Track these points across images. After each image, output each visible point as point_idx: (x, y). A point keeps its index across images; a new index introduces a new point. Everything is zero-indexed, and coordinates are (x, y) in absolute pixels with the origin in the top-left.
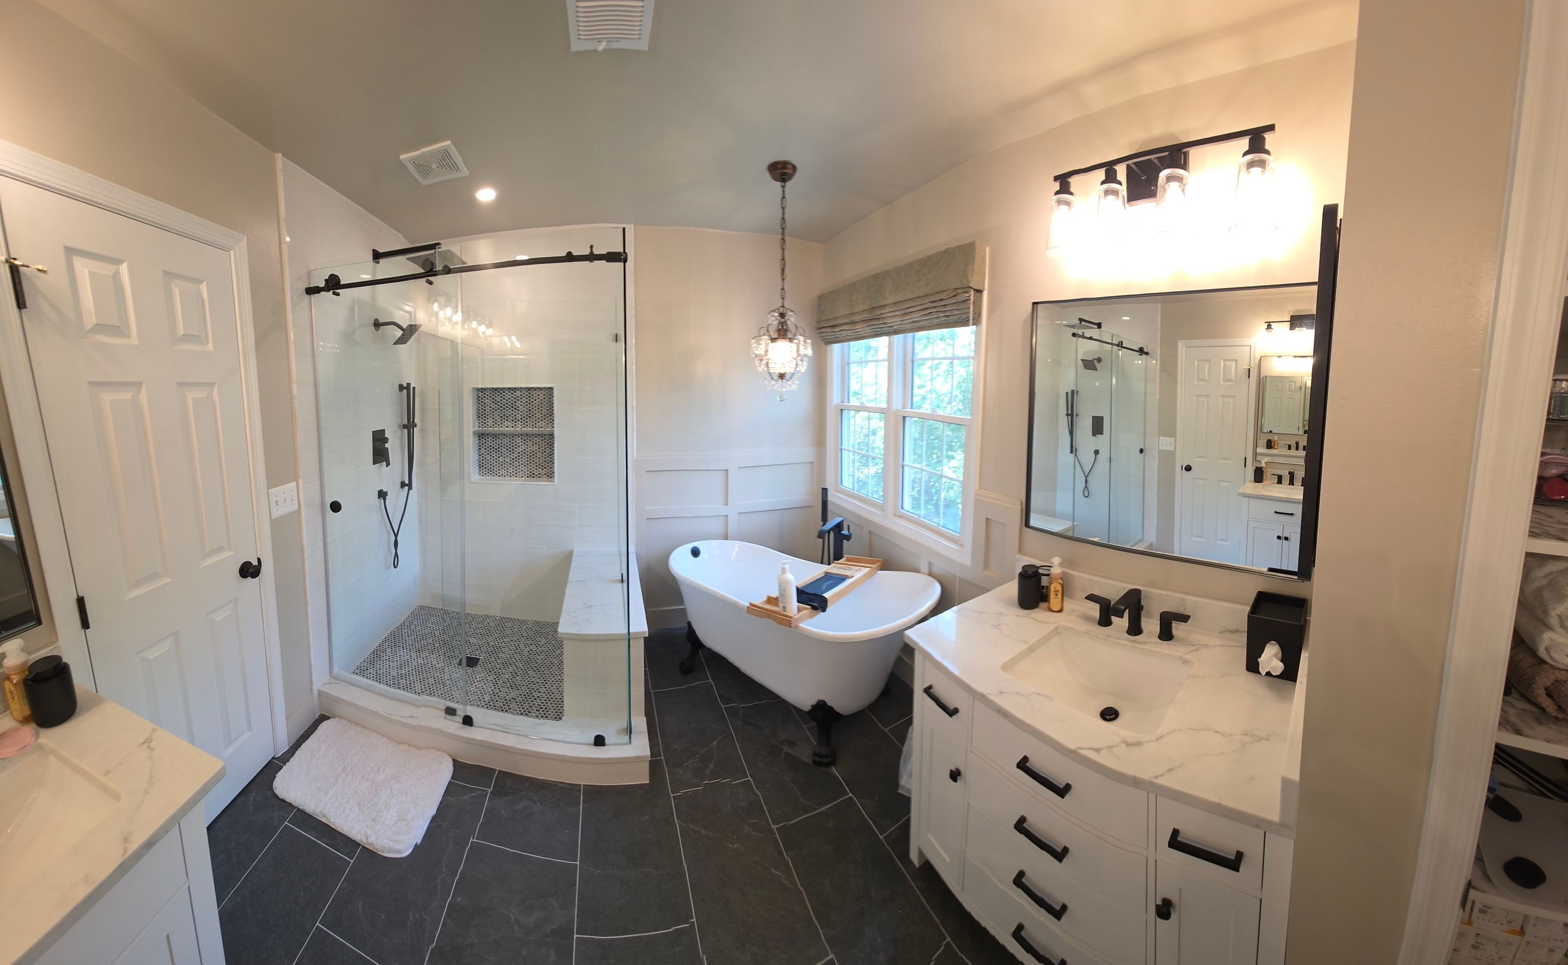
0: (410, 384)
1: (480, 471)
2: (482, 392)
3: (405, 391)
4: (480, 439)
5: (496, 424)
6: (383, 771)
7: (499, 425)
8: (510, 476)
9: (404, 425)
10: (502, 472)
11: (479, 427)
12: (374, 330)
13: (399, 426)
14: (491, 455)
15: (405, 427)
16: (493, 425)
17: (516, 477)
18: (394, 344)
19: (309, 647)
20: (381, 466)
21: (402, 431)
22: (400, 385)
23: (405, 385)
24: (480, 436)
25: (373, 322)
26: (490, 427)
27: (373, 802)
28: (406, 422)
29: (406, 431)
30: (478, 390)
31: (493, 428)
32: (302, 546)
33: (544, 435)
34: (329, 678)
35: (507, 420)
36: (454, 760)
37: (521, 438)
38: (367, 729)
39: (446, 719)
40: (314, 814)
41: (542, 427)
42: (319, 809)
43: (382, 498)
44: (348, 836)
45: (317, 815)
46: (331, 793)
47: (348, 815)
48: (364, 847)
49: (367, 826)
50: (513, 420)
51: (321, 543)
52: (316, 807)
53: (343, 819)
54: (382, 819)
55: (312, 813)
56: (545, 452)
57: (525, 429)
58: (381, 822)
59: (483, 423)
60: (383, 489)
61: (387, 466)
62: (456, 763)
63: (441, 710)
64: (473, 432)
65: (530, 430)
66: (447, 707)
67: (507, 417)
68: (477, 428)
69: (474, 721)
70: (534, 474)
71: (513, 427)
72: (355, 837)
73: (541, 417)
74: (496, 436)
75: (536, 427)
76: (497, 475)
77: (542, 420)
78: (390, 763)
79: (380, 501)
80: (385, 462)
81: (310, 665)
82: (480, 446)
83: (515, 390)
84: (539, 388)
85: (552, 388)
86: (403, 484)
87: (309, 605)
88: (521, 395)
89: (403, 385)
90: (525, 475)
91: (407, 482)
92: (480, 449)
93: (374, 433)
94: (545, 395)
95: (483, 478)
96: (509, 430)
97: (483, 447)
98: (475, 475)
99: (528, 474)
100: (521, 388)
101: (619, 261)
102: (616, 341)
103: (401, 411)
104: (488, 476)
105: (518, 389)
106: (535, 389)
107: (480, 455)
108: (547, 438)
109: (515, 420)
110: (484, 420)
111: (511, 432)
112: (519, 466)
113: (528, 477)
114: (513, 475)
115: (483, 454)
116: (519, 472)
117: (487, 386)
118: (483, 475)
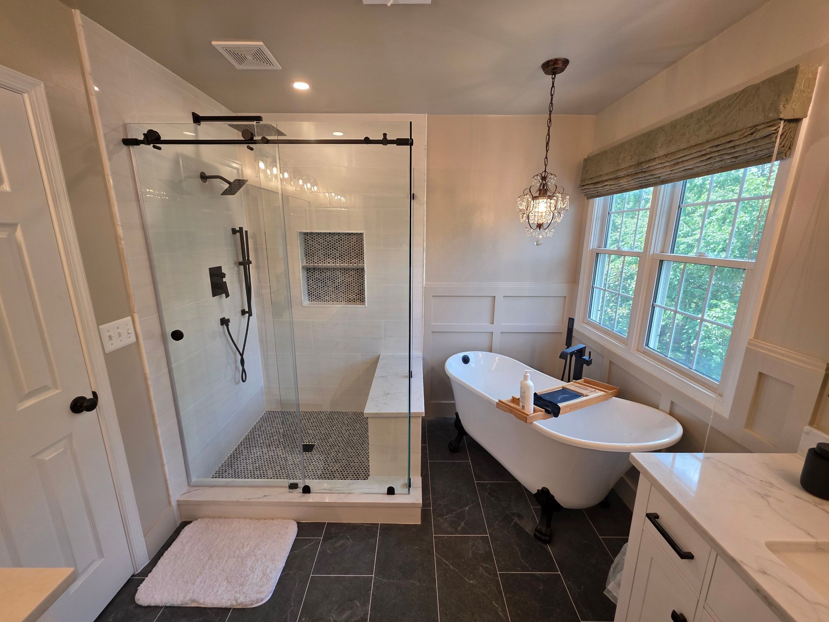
0: (242, 228)
1: (309, 297)
2: (307, 236)
3: (238, 234)
4: (308, 272)
5: (320, 261)
6: (247, 545)
7: (322, 262)
8: (333, 301)
9: (239, 263)
10: (327, 298)
11: (307, 263)
12: (201, 182)
13: (235, 263)
14: (317, 285)
15: (240, 264)
16: (318, 261)
17: (337, 301)
18: (222, 195)
19: (163, 465)
20: (221, 298)
21: (238, 267)
22: (232, 229)
23: (238, 229)
24: (307, 270)
25: (199, 175)
26: (316, 263)
28: (241, 260)
29: (242, 267)
30: (305, 234)
31: (318, 264)
32: (145, 375)
33: (358, 269)
34: (187, 487)
35: (329, 258)
36: (298, 523)
37: (340, 272)
38: (230, 518)
39: (289, 492)
40: (182, 604)
41: (355, 263)
42: (188, 598)
43: (225, 325)
44: (219, 607)
45: (187, 603)
46: (199, 580)
47: (217, 591)
48: (234, 609)
49: (236, 592)
50: (333, 258)
51: (166, 370)
52: (185, 598)
53: (213, 596)
54: (249, 581)
55: (180, 604)
56: (358, 282)
57: (343, 264)
58: (248, 583)
59: (311, 260)
60: (225, 318)
61: (226, 298)
62: (300, 525)
63: (286, 487)
64: (302, 267)
65: (346, 266)
66: (290, 484)
67: (329, 255)
68: (305, 264)
69: (311, 490)
70: (350, 299)
71: (333, 263)
72: (225, 605)
73: (355, 255)
74: (321, 270)
75: (351, 263)
76: (322, 300)
77: (355, 258)
78: (253, 538)
79: (223, 327)
80: (224, 295)
81: (166, 480)
82: (308, 278)
83: (334, 234)
84: (352, 234)
85: (362, 234)
86: (243, 312)
87: (158, 427)
88: (339, 238)
89: (236, 229)
90: (343, 300)
91: (247, 310)
92: (308, 280)
93: (211, 270)
94: (357, 239)
95: (312, 303)
96: (331, 265)
97: (310, 279)
98: (306, 301)
99: (346, 299)
100: (339, 233)
101: (407, 145)
102: (413, 199)
103: (236, 250)
104: (316, 301)
105: (336, 234)
106: (350, 234)
107: (308, 285)
108: (359, 271)
109: (335, 258)
110: (311, 258)
111: (332, 267)
112: (339, 293)
113: (346, 301)
114: (335, 300)
115: (311, 284)
116: (339, 298)
117: (312, 231)
118: (312, 301)
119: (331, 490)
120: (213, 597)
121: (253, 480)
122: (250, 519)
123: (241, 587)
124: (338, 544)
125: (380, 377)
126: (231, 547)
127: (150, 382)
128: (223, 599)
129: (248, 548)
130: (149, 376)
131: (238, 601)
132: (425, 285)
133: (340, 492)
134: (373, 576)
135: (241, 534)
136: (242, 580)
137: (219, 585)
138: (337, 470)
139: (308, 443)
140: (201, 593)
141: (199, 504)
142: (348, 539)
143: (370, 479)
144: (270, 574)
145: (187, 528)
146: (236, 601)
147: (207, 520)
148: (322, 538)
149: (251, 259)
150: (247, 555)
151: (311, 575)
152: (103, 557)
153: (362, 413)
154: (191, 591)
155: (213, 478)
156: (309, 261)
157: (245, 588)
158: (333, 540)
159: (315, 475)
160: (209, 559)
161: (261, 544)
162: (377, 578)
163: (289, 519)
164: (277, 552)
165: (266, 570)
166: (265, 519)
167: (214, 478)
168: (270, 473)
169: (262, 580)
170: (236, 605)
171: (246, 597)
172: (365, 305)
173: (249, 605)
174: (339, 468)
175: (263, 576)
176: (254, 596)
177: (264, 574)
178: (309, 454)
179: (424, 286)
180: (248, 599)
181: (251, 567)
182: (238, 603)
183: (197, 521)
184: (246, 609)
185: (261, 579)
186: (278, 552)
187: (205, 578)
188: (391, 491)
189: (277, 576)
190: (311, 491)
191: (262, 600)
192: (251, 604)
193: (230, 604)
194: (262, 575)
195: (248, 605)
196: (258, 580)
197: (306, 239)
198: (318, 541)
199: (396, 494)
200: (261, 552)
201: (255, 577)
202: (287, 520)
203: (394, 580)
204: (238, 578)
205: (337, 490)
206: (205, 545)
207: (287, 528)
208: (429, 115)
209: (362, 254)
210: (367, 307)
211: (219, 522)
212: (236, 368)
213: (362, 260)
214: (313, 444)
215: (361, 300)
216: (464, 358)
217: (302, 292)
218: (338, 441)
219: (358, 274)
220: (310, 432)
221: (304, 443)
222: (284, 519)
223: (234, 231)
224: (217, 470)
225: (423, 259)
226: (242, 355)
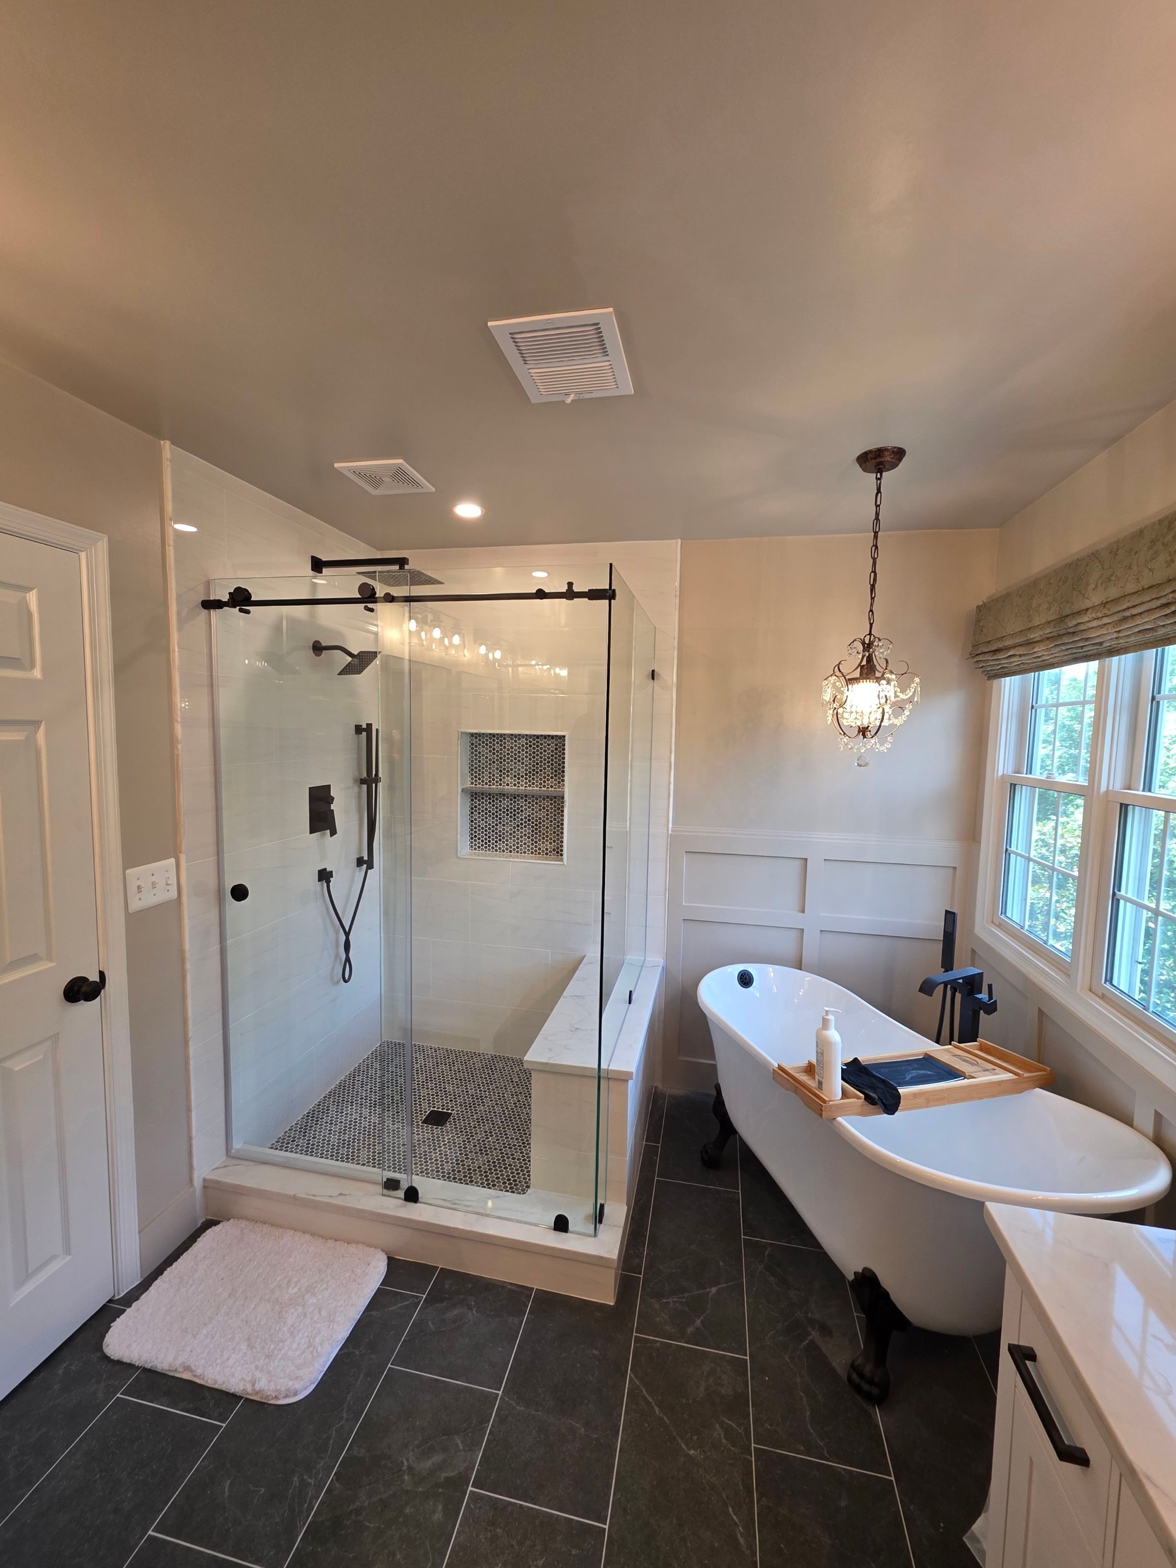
0: (371, 724)
2: (476, 738)
3: (364, 734)
4: (472, 800)
5: (493, 780)
6: (296, 1283)
7: (497, 783)
8: (510, 851)
9: (361, 779)
10: (501, 844)
11: (472, 783)
12: (313, 655)
13: (355, 781)
14: (486, 822)
15: (363, 781)
16: (490, 782)
18: (340, 673)
19: (189, 1110)
20: (323, 835)
21: (360, 787)
22: (356, 726)
23: (364, 726)
24: (472, 796)
25: (311, 645)
26: (486, 784)
27: (272, 1331)
28: (365, 775)
29: (365, 787)
30: (472, 735)
31: (490, 785)
32: (182, 952)
33: (555, 797)
34: (224, 1158)
35: (508, 776)
36: (389, 1258)
37: (526, 801)
38: (281, 1227)
39: (383, 1195)
40: (169, 1370)
41: (552, 787)
42: (180, 1360)
43: (324, 881)
44: (224, 1389)
45: (176, 1370)
46: (204, 1332)
47: (228, 1359)
48: (247, 1399)
49: (257, 1368)
50: (515, 776)
51: (216, 948)
52: (175, 1359)
53: (219, 1366)
54: (283, 1352)
55: (166, 1370)
56: (555, 819)
57: (531, 788)
58: (280, 1356)
59: (479, 779)
60: (326, 869)
61: (331, 837)
62: (392, 1262)
63: (378, 1184)
64: (463, 790)
65: (537, 790)
66: (387, 1179)
67: (508, 771)
68: (468, 785)
69: (420, 1196)
70: (540, 849)
71: (515, 785)
72: (235, 1389)
73: (552, 773)
74: (493, 797)
75: (544, 786)
76: (494, 848)
77: (552, 778)
78: (308, 1272)
79: (322, 884)
80: (328, 831)
81: (190, 1138)
82: (472, 809)
83: (519, 736)
84: (549, 736)
85: (564, 736)
86: (360, 862)
87: (190, 1043)
88: (527, 744)
89: (361, 726)
90: (528, 850)
91: (366, 858)
92: (472, 813)
93: (312, 790)
94: (556, 745)
95: (475, 853)
96: (511, 789)
97: (476, 811)
98: (464, 848)
99: (532, 849)
100: (527, 735)
101: (605, 599)
102: (653, 678)
103: (359, 760)
104: (482, 849)
105: (523, 736)
106: (545, 737)
107: (472, 821)
108: (558, 801)
109: (518, 776)
110: (479, 774)
111: (512, 792)
112: (521, 837)
113: (532, 853)
114: (514, 850)
115: (476, 820)
116: (521, 846)
117: (483, 731)
118: (475, 849)
119: (455, 1204)
120: (218, 1369)
121: (333, 1162)
122: (311, 1235)
123: (267, 1360)
124: (451, 1315)
125: (572, 996)
126: (270, 1282)
127: (188, 966)
128: (233, 1376)
129: (296, 1290)
130: (187, 955)
131: (256, 1385)
132: (672, 831)
133: (470, 1209)
134: (500, 1393)
135: (291, 1260)
136: (272, 1346)
137: (234, 1349)
138: (479, 1167)
139: (440, 1110)
140: (203, 1356)
141: (239, 1191)
142: (470, 1308)
143: (529, 1194)
144: (319, 1348)
145: (210, 1232)
146: (253, 1385)
147: (243, 1224)
148: (425, 1296)
149: (380, 775)
150: (291, 1302)
151: (389, 1366)
152: (70, 1254)
153: (521, 1062)
154: (188, 1349)
155: (272, 1148)
156: (476, 781)
157: (272, 1364)
158: (442, 1305)
159: (438, 1172)
160: (229, 1296)
161: (319, 1286)
162: (507, 1399)
163: (375, 1247)
164: (341, 1306)
165: (315, 1337)
166: (336, 1240)
167: (273, 1150)
168: (364, 1154)
169: (303, 1356)
170: (251, 1392)
171: (270, 1382)
172: (563, 861)
173: (273, 1399)
174: (484, 1164)
175: (308, 1348)
176: (283, 1384)
177: (310, 1344)
178: (437, 1130)
179: (670, 832)
180: (272, 1386)
181: (293, 1325)
182: (254, 1390)
183: (228, 1223)
184: (266, 1405)
185: (304, 1352)
186: (342, 1308)
187: (215, 1330)
188: (561, 1224)
189: (329, 1354)
190: (420, 1200)
191: (295, 1394)
192: (276, 1397)
193: (242, 1389)
194: (306, 1346)
195: (270, 1398)
196: (299, 1352)
197: (472, 744)
198: (416, 1301)
199: (572, 1232)
200: (315, 1301)
201: (295, 1346)
202: (372, 1248)
203: (537, 1410)
204: (266, 1343)
205: (466, 1206)
206: (231, 1269)
207: (369, 1264)
208: (683, 541)
209: (563, 772)
210: (565, 864)
211: (262, 1231)
212: (337, 956)
213: (563, 781)
214: (450, 1111)
215: (558, 852)
216: (742, 975)
217: (459, 832)
218: (495, 1112)
219: (555, 806)
220: (449, 1088)
221: (434, 1107)
222: (367, 1246)
223: (359, 729)
224: (281, 1136)
225: (670, 783)
226: (347, 934)
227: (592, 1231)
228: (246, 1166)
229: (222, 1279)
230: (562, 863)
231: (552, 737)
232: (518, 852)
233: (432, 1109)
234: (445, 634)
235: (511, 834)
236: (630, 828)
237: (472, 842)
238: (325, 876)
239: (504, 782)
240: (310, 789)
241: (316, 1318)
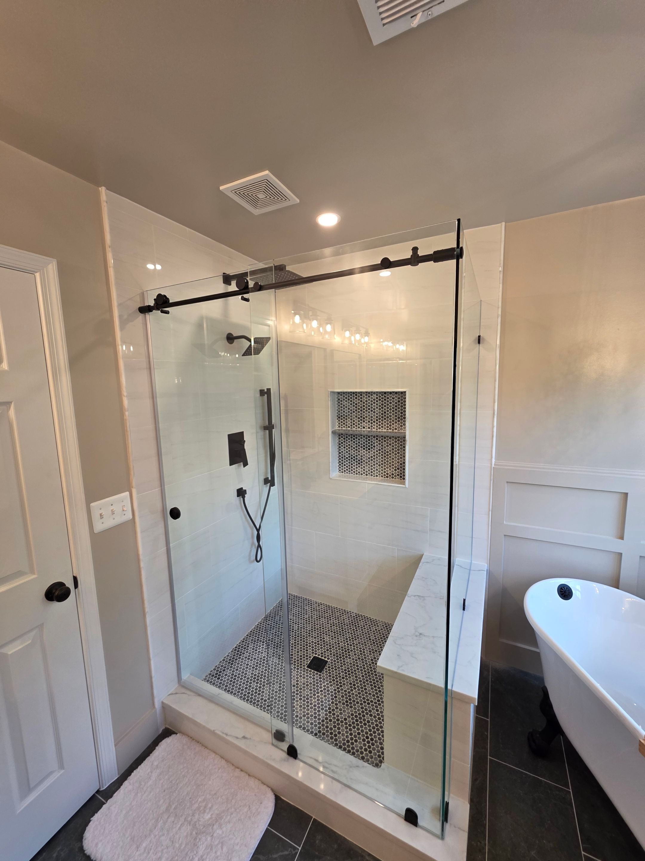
0: (270, 389)
2: (341, 396)
3: (266, 395)
4: (340, 438)
5: (354, 424)
7: (356, 426)
8: (367, 475)
9: (264, 426)
10: (359, 470)
11: (339, 427)
12: (227, 343)
13: (261, 427)
14: (349, 454)
15: (265, 428)
16: (351, 425)
20: (239, 466)
21: (263, 432)
22: (260, 390)
23: (266, 390)
24: (339, 436)
25: (226, 335)
26: (349, 427)
28: (267, 424)
29: (267, 431)
30: (339, 393)
31: (351, 428)
32: (138, 555)
33: (399, 437)
34: (176, 685)
35: (364, 421)
36: (277, 798)
37: (377, 439)
39: (272, 745)
41: (396, 429)
43: (241, 497)
50: (369, 422)
51: (163, 550)
56: (398, 453)
57: (380, 430)
59: (344, 424)
60: (242, 488)
61: (244, 467)
62: (278, 803)
63: (271, 733)
64: (333, 432)
65: (385, 432)
66: (277, 729)
67: (364, 418)
68: (336, 428)
69: (298, 753)
70: (387, 474)
71: (369, 428)
73: (396, 419)
74: (354, 436)
75: (390, 429)
76: (354, 472)
77: (396, 423)
78: (219, 799)
79: (240, 498)
80: (242, 463)
82: (340, 444)
83: (372, 393)
84: (393, 392)
85: (405, 392)
86: (266, 481)
87: (147, 616)
88: (377, 398)
89: (264, 390)
90: (379, 474)
91: (270, 479)
92: (340, 447)
93: (230, 436)
94: (399, 398)
95: (342, 475)
96: (366, 430)
97: (342, 446)
98: (335, 473)
99: (382, 473)
100: (377, 392)
101: (453, 259)
102: (479, 342)
103: (263, 413)
104: (347, 473)
105: (374, 393)
106: (391, 393)
107: (340, 453)
108: (401, 440)
109: (371, 421)
110: (344, 421)
111: (366, 433)
112: (374, 465)
113: (382, 476)
114: (369, 474)
115: (342, 452)
116: (374, 471)
117: (345, 390)
118: (342, 472)
125: (415, 596)
127: (142, 565)
130: (141, 557)
132: (495, 465)
139: (320, 657)
143: (384, 769)
145: (164, 742)
147: (185, 739)
148: (300, 849)
150: (204, 829)
152: (63, 769)
155: (205, 681)
156: (342, 425)
160: (165, 810)
161: (225, 817)
163: (268, 786)
172: (404, 484)
178: (317, 676)
179: (493, 466)
183: (176, 736)
188: (411, 817)
190: (298, 757)
197: (339, 399)
198: (294, 852)
199: (419, 828)
202: (264, 785)
206: (171, 782)
207: (261, 803)
208: (507, 224)
209: (405, 418)
210: (407, 486)
211: (195, 749)
212: (253, 544)
213: (404, 425)
214: (326, 659)
215: (401, 477)
216: (561, 589)
217: (331, 461)
218: (357, 666)
219: (399, 443)
220: (327, 639)
221: (316, 654)
222: (262, 783)
223: (262, 393)
224: (217, 665)
225: (493, 427)
226: (258, 530)
227: (438, 831)
228: (189, 695)
229: (164, 791)
230: (404, 486)
231: (396, 393)
232: (372, 475)
233: (314, 655)
234: (320, 325)
235: (367, 463)
236: (459, 462)
237: (340, 468)
238: (241, 493)
239: (361, 426)
240: (229, 436)
241: (219, 853)
